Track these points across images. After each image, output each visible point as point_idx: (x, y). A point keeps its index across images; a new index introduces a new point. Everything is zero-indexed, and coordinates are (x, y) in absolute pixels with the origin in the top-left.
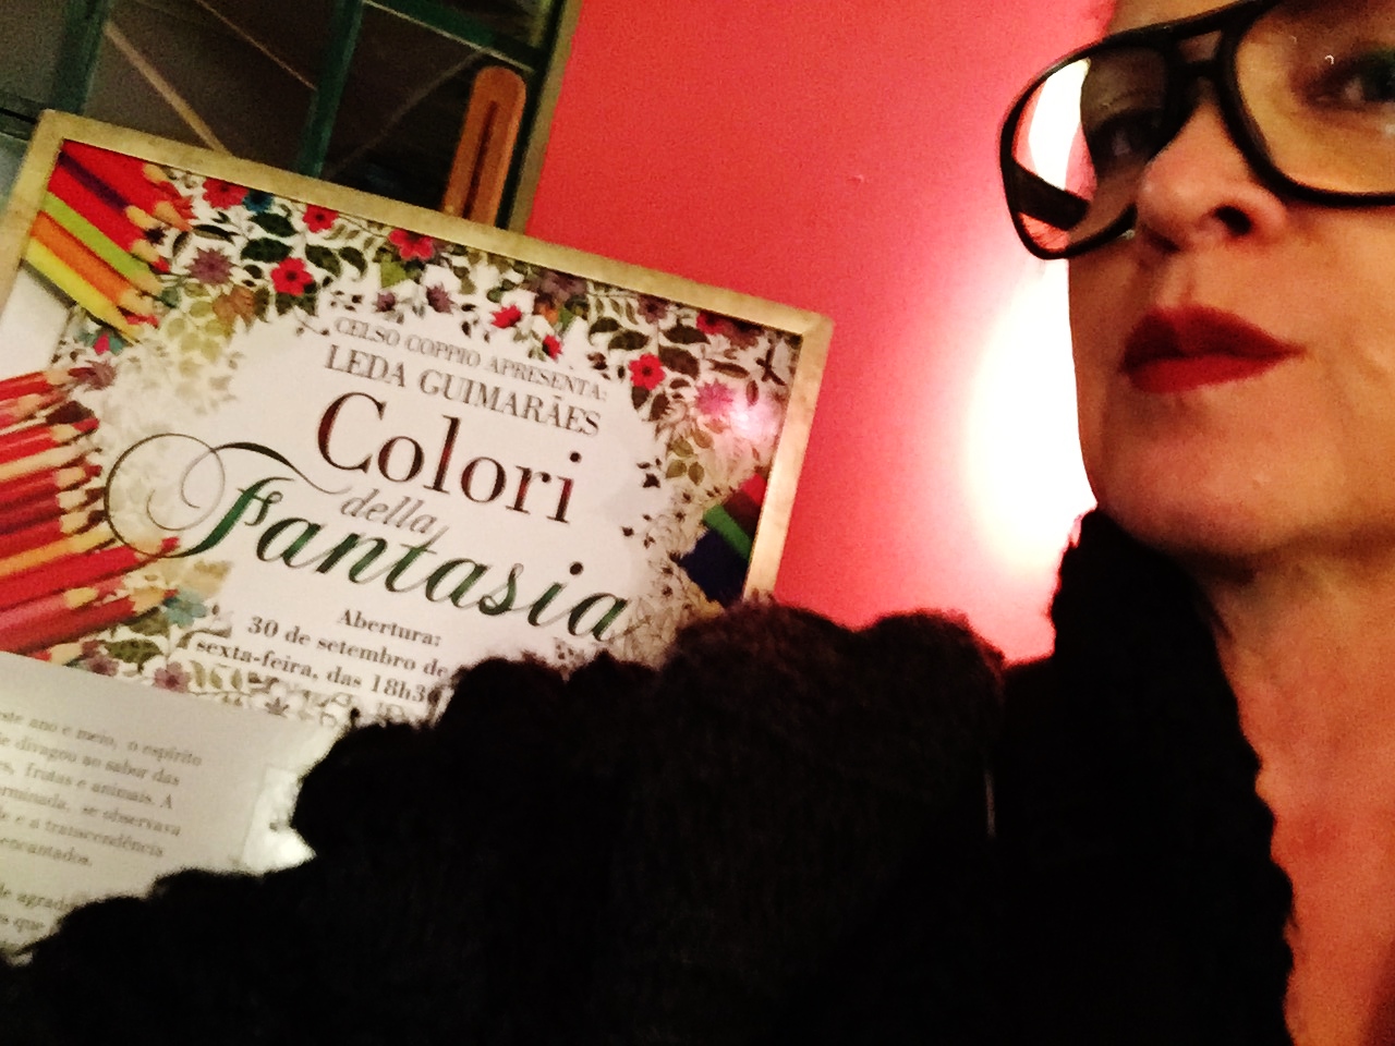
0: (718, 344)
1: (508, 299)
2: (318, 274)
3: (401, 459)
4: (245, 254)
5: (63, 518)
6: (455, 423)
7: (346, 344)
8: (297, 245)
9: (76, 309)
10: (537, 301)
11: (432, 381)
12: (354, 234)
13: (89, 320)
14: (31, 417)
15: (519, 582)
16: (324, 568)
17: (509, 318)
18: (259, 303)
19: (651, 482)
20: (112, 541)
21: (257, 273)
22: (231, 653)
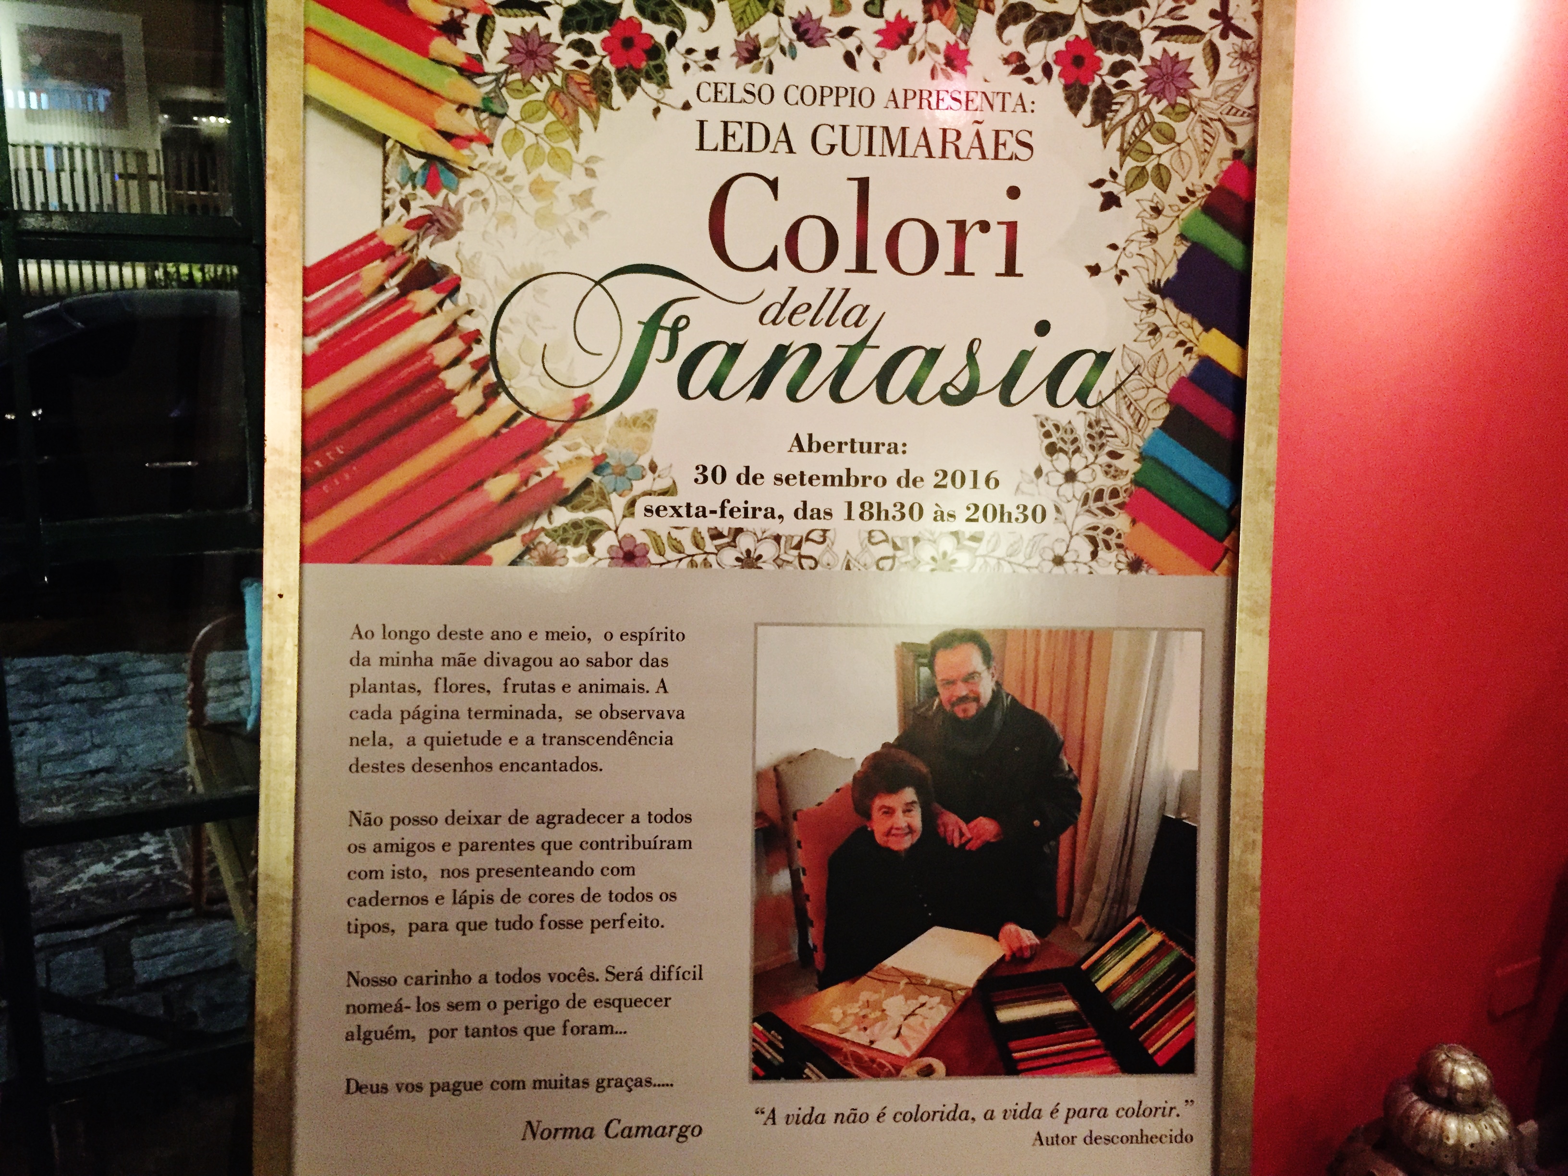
0: (1159, 5)
2: (658, 32)
3: (811, 244)
4: (565, 27)
5: (455, 401)
6: (863, 184)
7: (715, 115)
9: (389, 144)
10: (927, 3)
11: (825, 138)
13: (409, 157)
14: (381, 289)
15: (980, 357)
16: (759, 393)
17: (899, 34)
18: (600, 87)
19: (1110, 201)
20: (517, 415)
21: (586, 48)
22: (683, 510)
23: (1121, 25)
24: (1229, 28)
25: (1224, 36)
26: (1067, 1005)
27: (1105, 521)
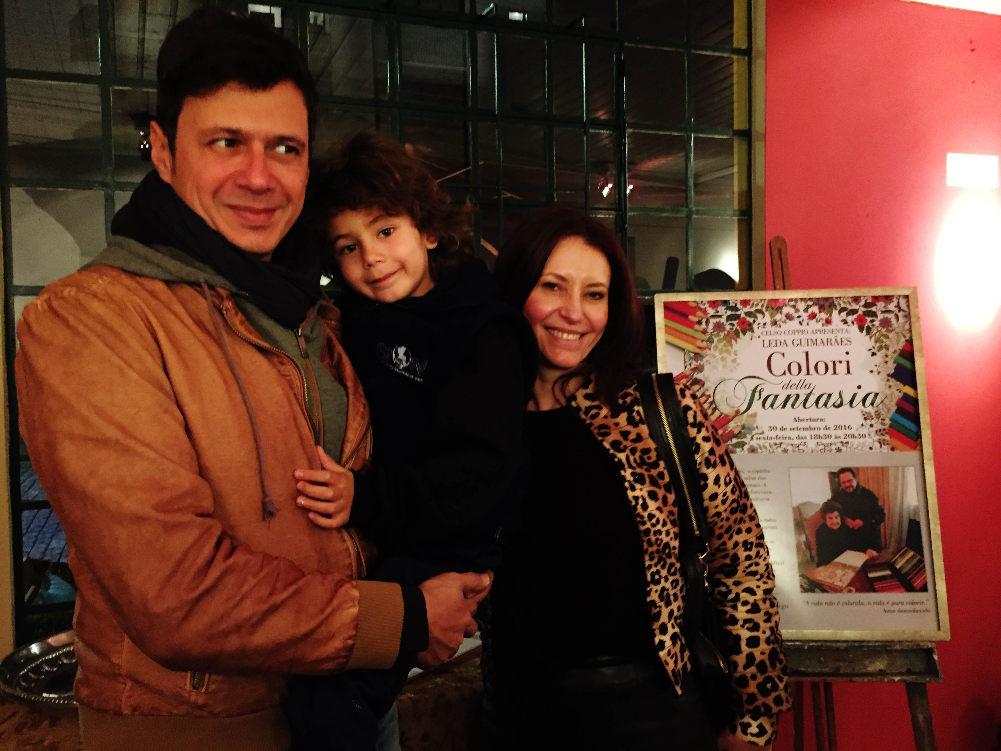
0: (881, 305)
1: (810, 310)
2: (751, 320)
3: (794, 368)
4: (727, 320)
6: (807, 353)
7: (767, 339)
8: (742, 313)
9: (685, 351)
10: (819, 308)
11: (796, 342)
12: (757, 305)
13: (690, 353)
15: (843, 395)
16: (784, 406)
17: (813, 316)
18: (737, 334)
19: (874, 354)
20: (720, 416)
21: (733, 325)
22: (766, 438)
23: (871, 311)
24: (900, 309)
25: (899, 311)
26: (888, 573)
27: (883, 437)
